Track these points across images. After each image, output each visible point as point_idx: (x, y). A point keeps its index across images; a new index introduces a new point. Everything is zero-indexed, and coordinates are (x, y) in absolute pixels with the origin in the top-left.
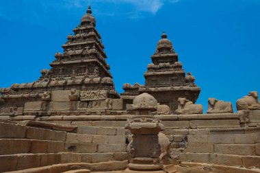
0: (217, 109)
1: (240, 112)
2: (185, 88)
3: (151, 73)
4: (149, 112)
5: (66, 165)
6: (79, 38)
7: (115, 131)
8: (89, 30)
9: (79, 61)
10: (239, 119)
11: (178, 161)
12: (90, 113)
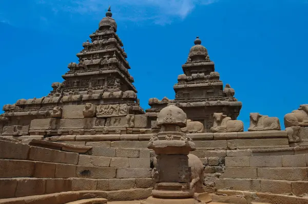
0: (260, 126)
1: (289, 129)
2: (223, 102)
4: (177, 127)
5: (78, 192)
6: (97, 45)
7: (137, 152)
8: (109, 36)
9: (97, 72)
10: (287, 137)
11: (213, 189)
12: (108, 132)
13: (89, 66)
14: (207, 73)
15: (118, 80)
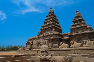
0: (87, 45)
2: (86, 32)
3: (72, 28)
6: (48, 19)
8: (51, 15)
9: (48, 27)
13: (46, 25)
14: (81, 22)
15: (54, 28)
